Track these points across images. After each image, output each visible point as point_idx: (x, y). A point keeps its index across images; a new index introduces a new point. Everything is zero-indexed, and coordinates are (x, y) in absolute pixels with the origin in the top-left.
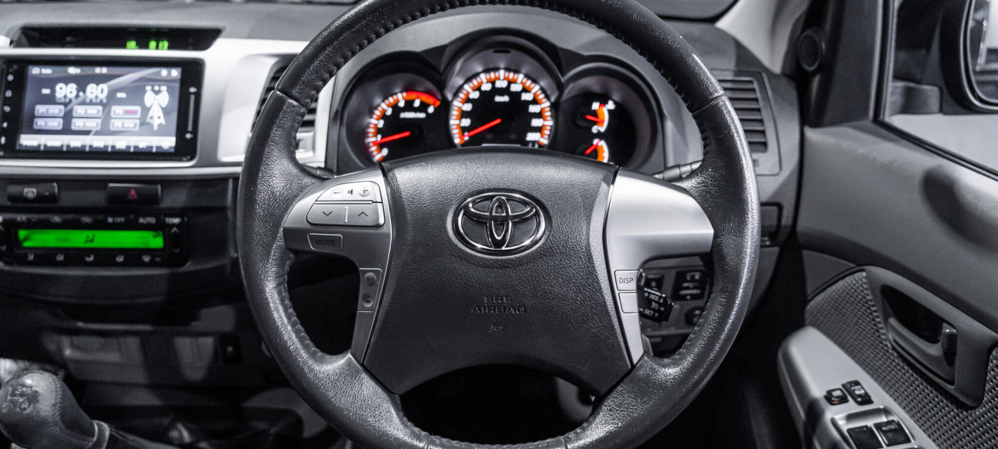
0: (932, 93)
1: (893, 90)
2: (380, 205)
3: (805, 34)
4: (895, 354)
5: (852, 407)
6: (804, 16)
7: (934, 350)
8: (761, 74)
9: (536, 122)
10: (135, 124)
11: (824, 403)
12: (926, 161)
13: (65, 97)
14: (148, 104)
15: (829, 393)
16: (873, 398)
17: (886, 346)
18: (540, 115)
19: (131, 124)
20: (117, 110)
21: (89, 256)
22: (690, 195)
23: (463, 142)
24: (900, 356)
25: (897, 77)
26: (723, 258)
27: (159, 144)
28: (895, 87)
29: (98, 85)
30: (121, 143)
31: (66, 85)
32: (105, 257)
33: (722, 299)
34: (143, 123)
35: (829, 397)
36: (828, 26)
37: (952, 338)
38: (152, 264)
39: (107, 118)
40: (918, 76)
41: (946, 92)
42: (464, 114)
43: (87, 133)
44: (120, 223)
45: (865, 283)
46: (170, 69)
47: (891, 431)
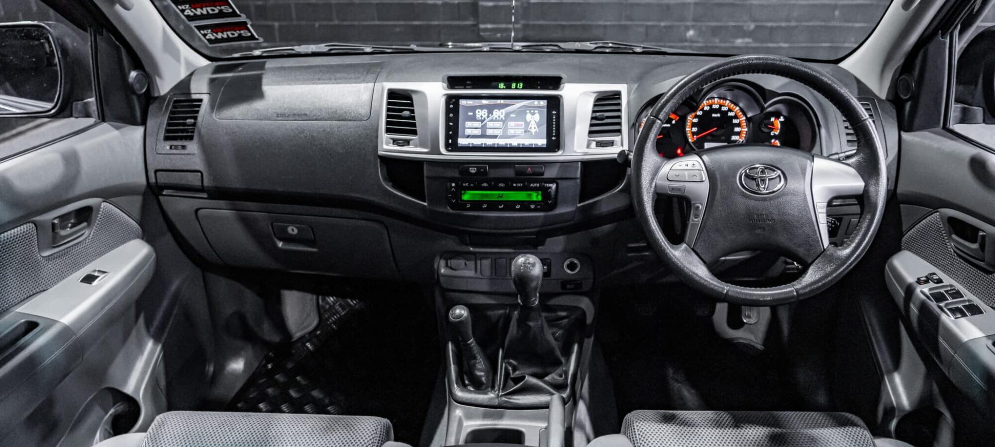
0: (979, 111)
1: (955, 110)
2: (702, 172)
3: (901, 77)
4: (955, 255)
5: (932, 285)
6: (900, 68)
7: (975, 246)
8: (874, 100)
9: (737, 129)
10: (522, 132)
11: (916, 285)
12: (973, 151)
13: (482, 117)
14: (528, 121)
15: (919, 279)
16: (944, 281)
17: (951, 251)
18: (739, 125)
19: (520, 132)
20: (511, 124)
21: (501, 206)
22: (851, 167)
23: (693, 141)
24: (959, 255)
25: (958, 101)
26: (869, 197)
27: (536, 143)
28: (956, 107)
29: (499, 110)
30: (515, 142)
31: (482, 110)
32: (510, 206)
33: (869, 217)
34: (526, 131)
35: (919, 281)
36: (916, 72)
37: (983, 237)
38: (535, 210)
39: (506, 129)
40: (970, 101)
41: (986, 110)
42: (693, 125)
43: (495, 137)
44: (520, 187)
45: (939, 218)
46: (539, 101)
47: (953, 293)
